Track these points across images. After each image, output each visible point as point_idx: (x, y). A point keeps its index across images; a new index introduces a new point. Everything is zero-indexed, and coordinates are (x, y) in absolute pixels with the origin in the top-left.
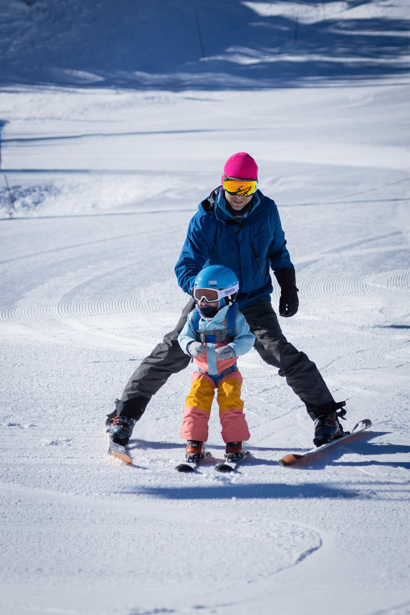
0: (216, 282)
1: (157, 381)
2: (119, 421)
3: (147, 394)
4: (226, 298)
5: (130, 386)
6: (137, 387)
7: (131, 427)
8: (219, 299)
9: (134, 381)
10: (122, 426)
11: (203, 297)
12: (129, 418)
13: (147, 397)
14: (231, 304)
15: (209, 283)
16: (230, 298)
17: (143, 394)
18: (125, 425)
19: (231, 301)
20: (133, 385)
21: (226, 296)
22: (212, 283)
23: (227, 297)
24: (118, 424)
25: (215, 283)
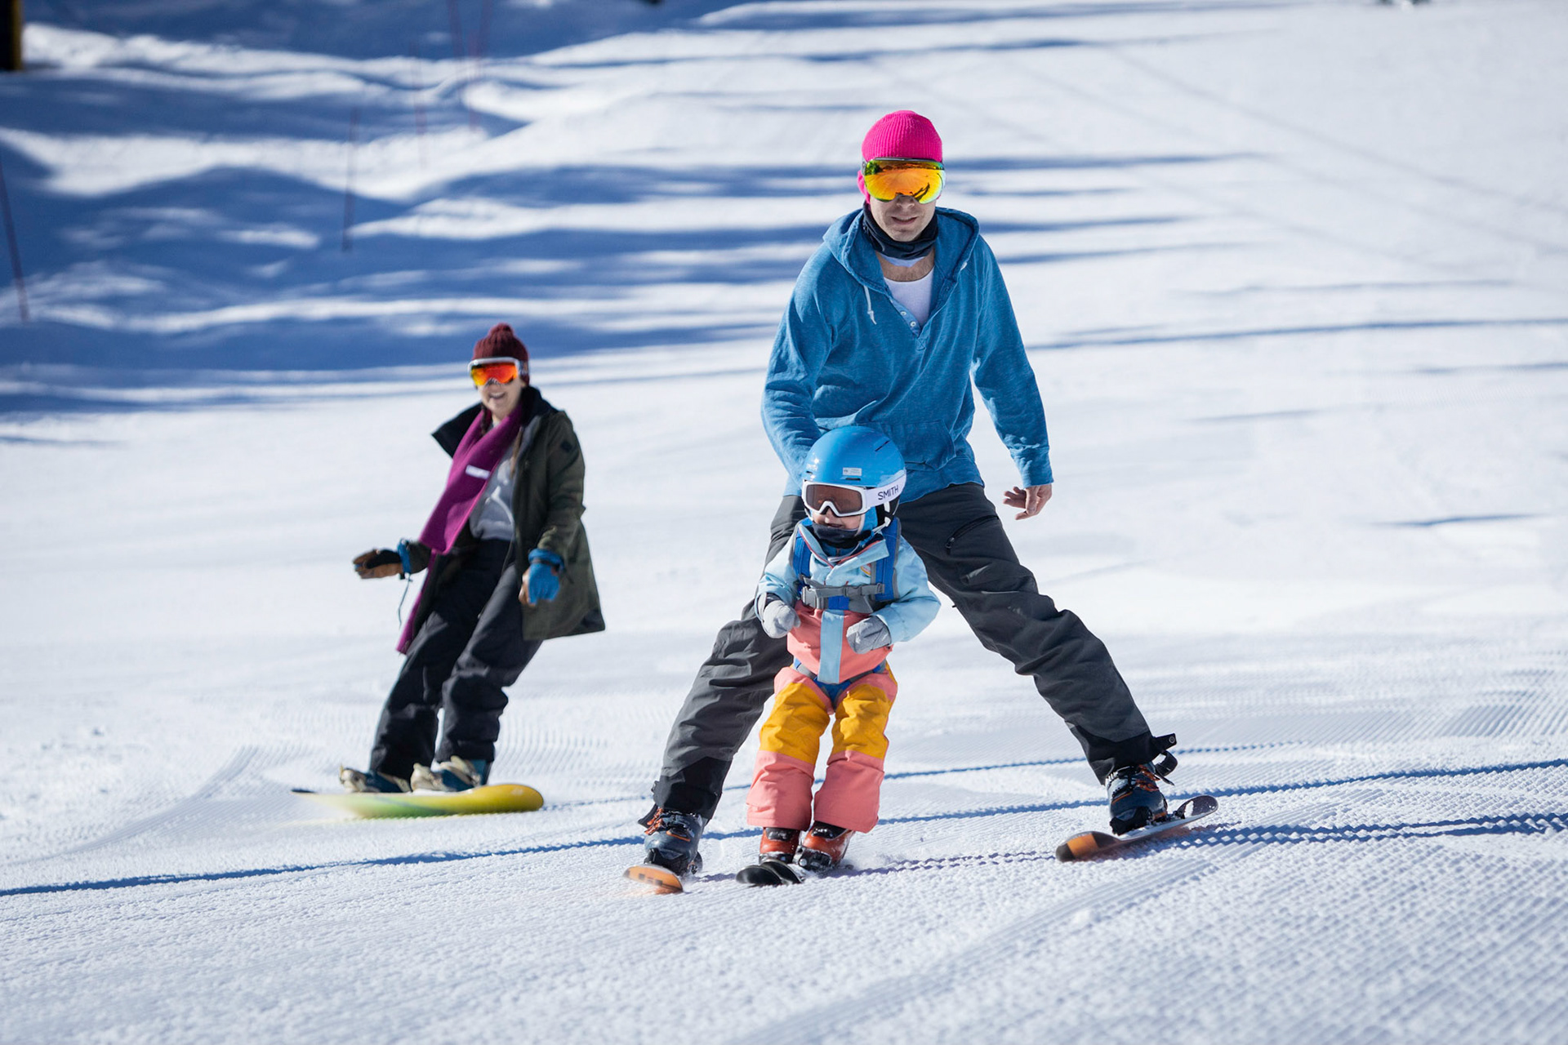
0: (860, 470)
1: (741, 714)
2: (663, 823)
3: (721, 749)
4: (880, 509)
5: (677, 738)
6: (693, 735)
7: (690, 832)
8: (864, 510)
9: (684, 724)
10: (669, 832)
11: (826, 504)
12: (685, 813)
13: (721, 758)
14: (887, 521)
15: (844, 473)
16: (887, 508)
17: (711, 752)
18: (678, 829)
19: (889, 515)
20: (682, 735)
21: (879, 503)
22: (850, 472)
23: (882, 506)
24: (659, 830)
25: (856, 472)
